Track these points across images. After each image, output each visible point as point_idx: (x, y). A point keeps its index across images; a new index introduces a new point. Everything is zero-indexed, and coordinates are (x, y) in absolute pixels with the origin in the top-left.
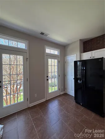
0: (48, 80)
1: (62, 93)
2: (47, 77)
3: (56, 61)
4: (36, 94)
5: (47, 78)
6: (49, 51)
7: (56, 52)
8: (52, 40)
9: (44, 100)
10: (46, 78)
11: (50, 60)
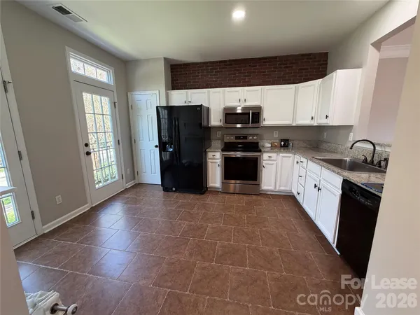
0: (88, 153)
1: (129, 185)
2: (87, 145)
3: (106, 100)
4: (60, 196)
5: (87, 149)
6: (79, 66)
7: (101, 74)
8: (91, 37)
9: (84, 209)
10: (83, 150)
11: (87, 97)
